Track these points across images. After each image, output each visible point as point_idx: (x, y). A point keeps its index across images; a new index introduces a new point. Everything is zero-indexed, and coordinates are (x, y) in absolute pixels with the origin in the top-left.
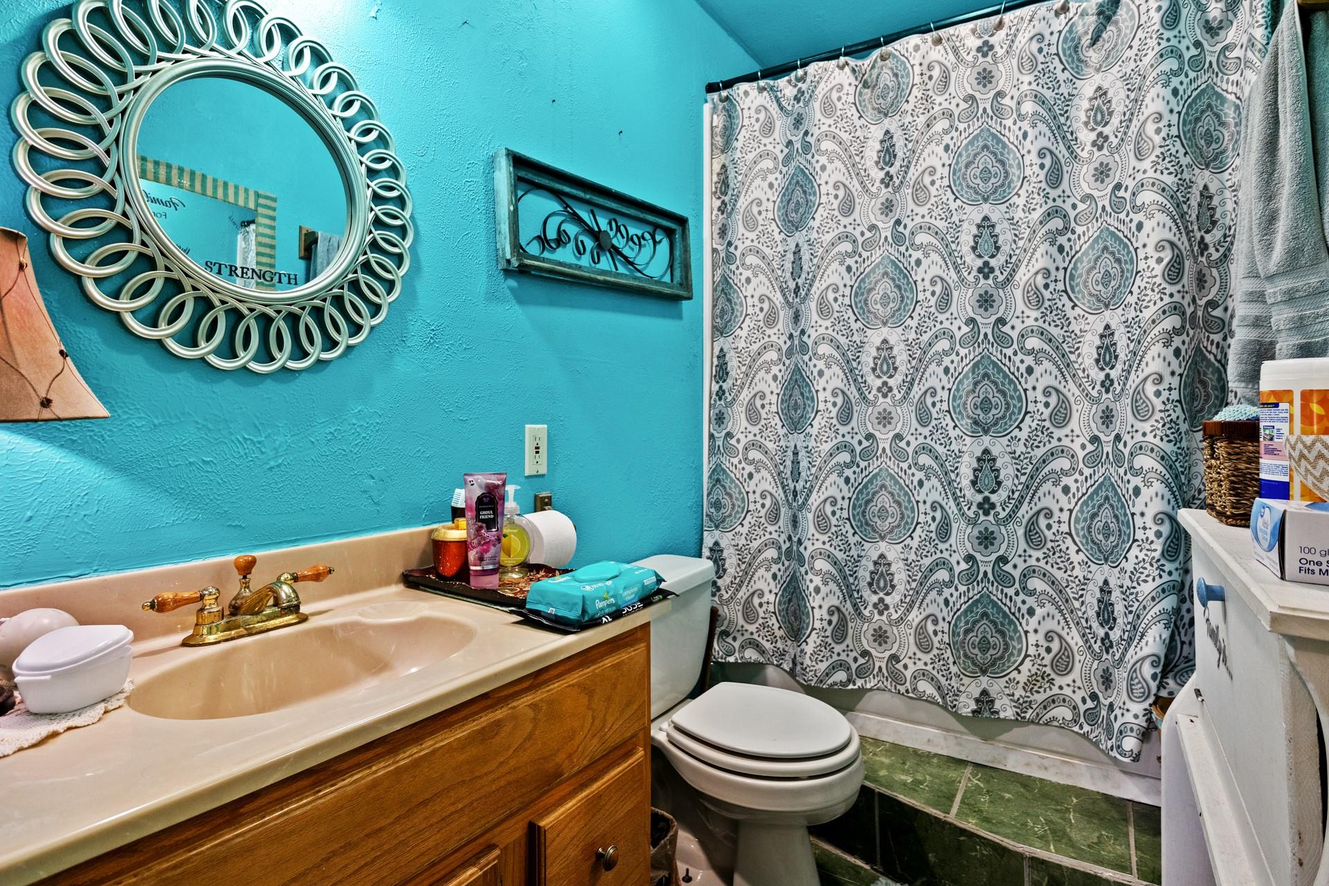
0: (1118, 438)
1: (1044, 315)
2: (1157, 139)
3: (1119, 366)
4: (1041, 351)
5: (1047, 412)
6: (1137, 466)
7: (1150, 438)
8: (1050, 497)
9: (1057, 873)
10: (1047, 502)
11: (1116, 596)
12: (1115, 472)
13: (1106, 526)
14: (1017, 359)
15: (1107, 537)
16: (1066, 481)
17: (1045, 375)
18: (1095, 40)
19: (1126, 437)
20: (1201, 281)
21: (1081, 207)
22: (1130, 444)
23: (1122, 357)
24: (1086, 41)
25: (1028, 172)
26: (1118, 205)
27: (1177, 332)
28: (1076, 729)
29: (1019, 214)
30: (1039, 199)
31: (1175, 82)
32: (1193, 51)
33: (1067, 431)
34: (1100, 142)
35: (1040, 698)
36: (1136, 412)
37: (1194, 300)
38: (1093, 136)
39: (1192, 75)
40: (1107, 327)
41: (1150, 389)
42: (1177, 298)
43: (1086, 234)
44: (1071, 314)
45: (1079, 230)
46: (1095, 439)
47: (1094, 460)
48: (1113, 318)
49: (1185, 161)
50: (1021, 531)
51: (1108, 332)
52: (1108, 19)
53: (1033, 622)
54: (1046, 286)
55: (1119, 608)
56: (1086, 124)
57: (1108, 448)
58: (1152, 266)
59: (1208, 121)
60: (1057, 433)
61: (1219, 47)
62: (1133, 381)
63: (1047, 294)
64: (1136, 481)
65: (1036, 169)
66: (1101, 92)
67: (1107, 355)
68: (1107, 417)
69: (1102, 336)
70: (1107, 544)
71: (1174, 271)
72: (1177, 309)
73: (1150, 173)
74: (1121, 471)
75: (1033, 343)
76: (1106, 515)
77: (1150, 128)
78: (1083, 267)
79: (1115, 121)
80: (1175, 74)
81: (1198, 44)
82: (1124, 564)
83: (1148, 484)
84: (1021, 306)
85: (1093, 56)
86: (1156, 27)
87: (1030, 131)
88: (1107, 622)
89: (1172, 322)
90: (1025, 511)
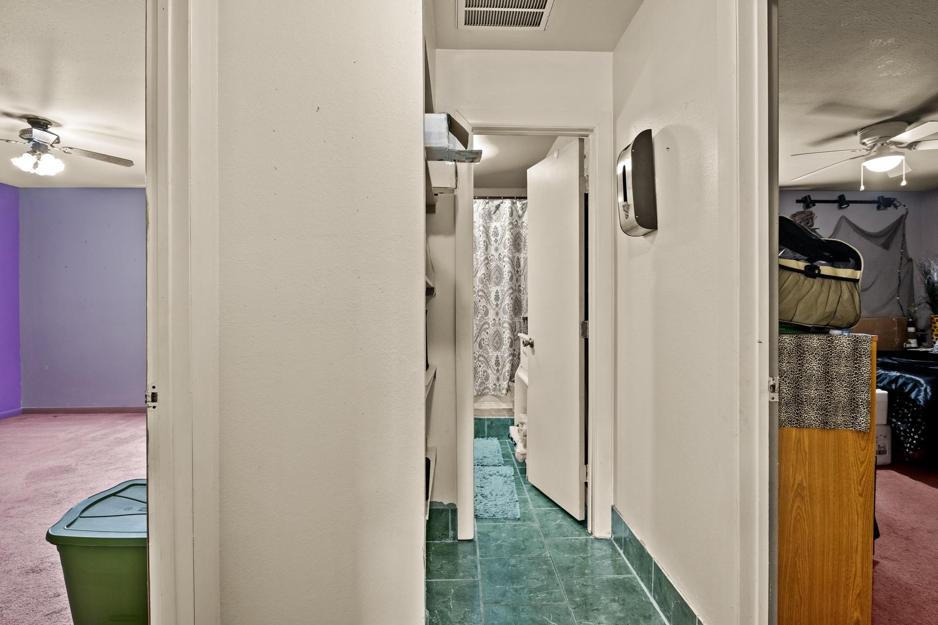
0: (500, 319)
1: (483, 286)
2: (508, 245)
3: (500, 301)
4: (482, 296)
5: (483, 312)
6: (504, 326)
7: (506, 319)
8: (484, 335)
9: (492, 420)
10: (483, 337)
11: (500, 358)
12: (499, 328)
13: (497, 341)
14: (477, 298)
15: (497, 344)
16: (487, 331)
17: (483, 302)
18: (495, 213)
19: (501, 319)
20: (517, 280)
21: (491, 257)
22: (503, 321)
23: (500, 299)
24: (493, 212)
25: (481, 246)
26: (500, 259)
27: (512, 293)
28: (490, 394)
29: (478, 257)
30: (483, 254)
31: (512, 230)
32: (516, 223)
33: (487, 317)
34: (496, 241)
35: (482, 388)
36: (504, 312)
37: (515, 285)
38: (494, 239)
39: (515, 229)
40: (497, 290)
41: (507, 307)
42: (512, 285)
43: (493, 264)
44: (489, 286)
45: (491, 263)
46: (494, 319)
47: (494, 325)
48: (498, 288)
49: (514, 251)
50: (478, 345)
51: (497, 292)
52: (498, 208)
53: (481, 368)
54: (484, 278)
55: (500, 361)
56: (493, 235)
57: (497, 322)
58: (506, 276)
59: (518, 239)
60: (486, 318)
61: (521, 222)
62: (503, 305)
63: (484, 280)
64: (504, 330)
65: (483, 246)
66: (496, 228)
67: (497, 298)
68: (497, 314)
69: (496, 293)
70: (497, 346)
71: (511, 279)
72: (512, 288)
73: (507, 253)
74: (500, 327)
75: (481, 293)
76: (497, 338)
77: (507, 242)
78: (492, 273)
79: (499, 236)
80: (512, 229)
81: (516, 221)
82: (502, 350)
83: (506, 330)
84: (478, 283)
85: (494, 217)
86: (508, 216)
87: (482, 235)
88: (498, 365)
89: (511, 291)
90: (479, 339)
